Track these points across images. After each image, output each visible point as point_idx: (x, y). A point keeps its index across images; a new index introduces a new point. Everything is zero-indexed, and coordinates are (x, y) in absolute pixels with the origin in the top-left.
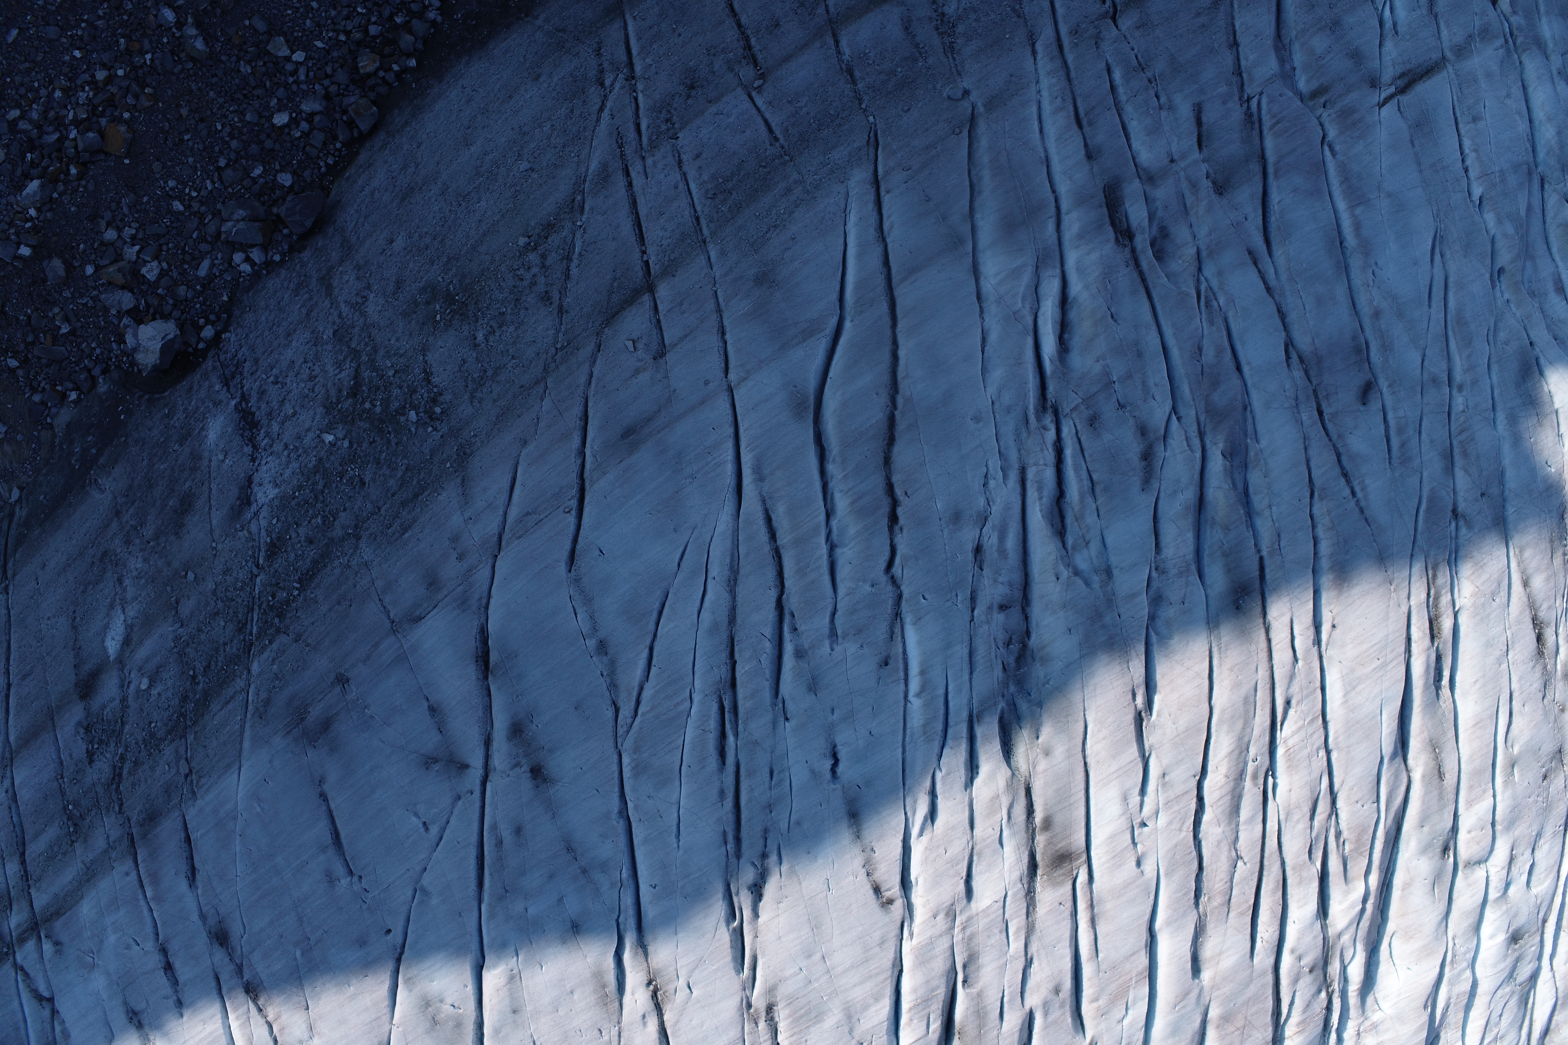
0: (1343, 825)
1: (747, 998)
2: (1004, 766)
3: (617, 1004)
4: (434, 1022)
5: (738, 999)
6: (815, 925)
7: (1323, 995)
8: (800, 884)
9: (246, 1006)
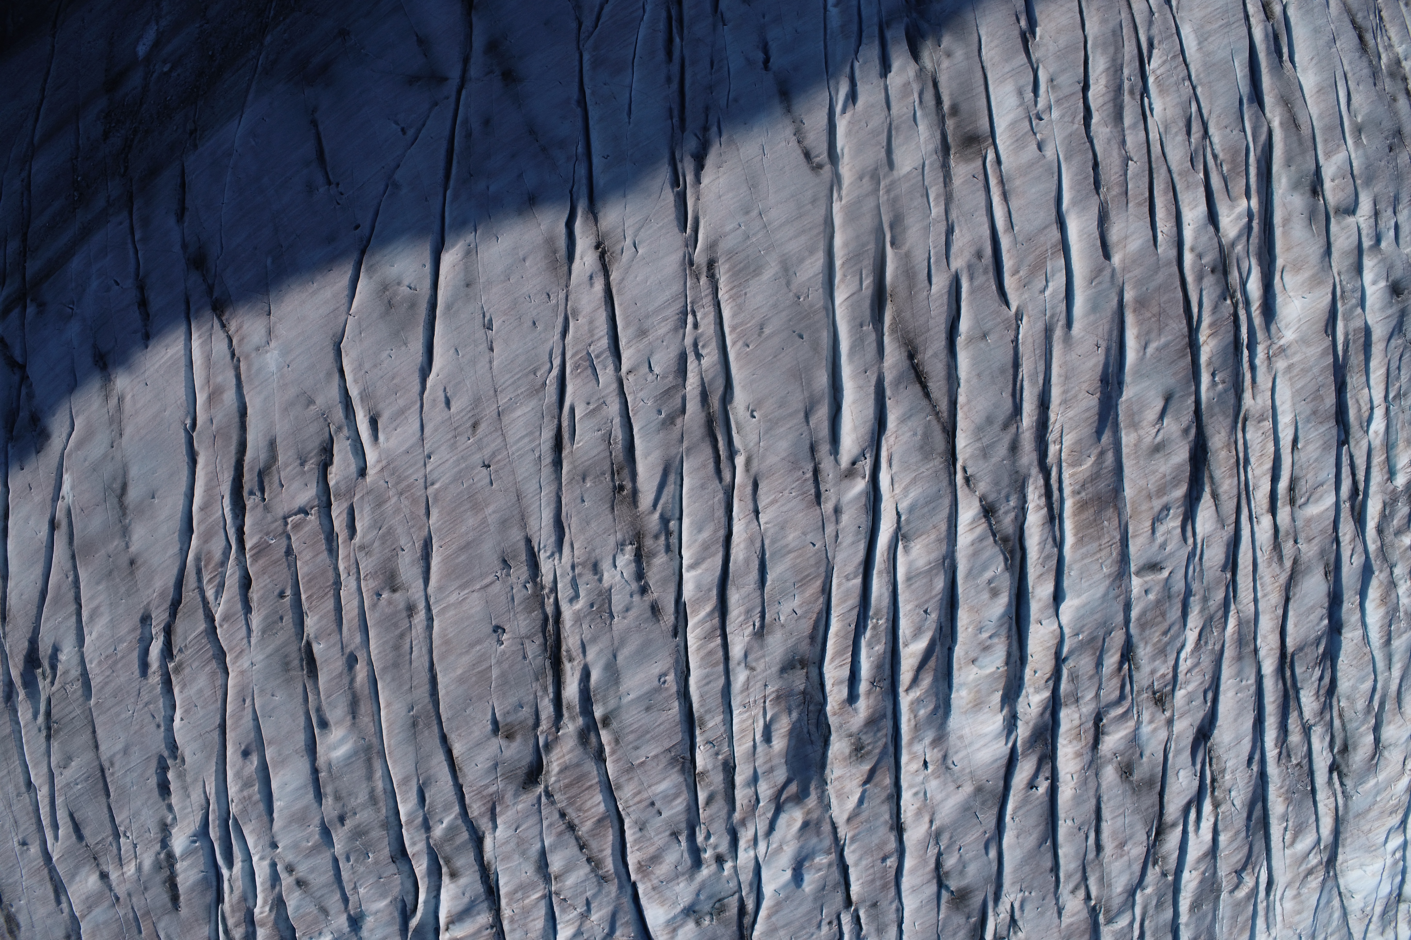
0: (1217, 148)
1: (690, 255)
2: (912, 62)
3: (566, 268)
4: (390, 305)
5: (681, 254)
6: (753, 184)
7: (1229, 302)
8: (738, 150)
9: (209, 325)
